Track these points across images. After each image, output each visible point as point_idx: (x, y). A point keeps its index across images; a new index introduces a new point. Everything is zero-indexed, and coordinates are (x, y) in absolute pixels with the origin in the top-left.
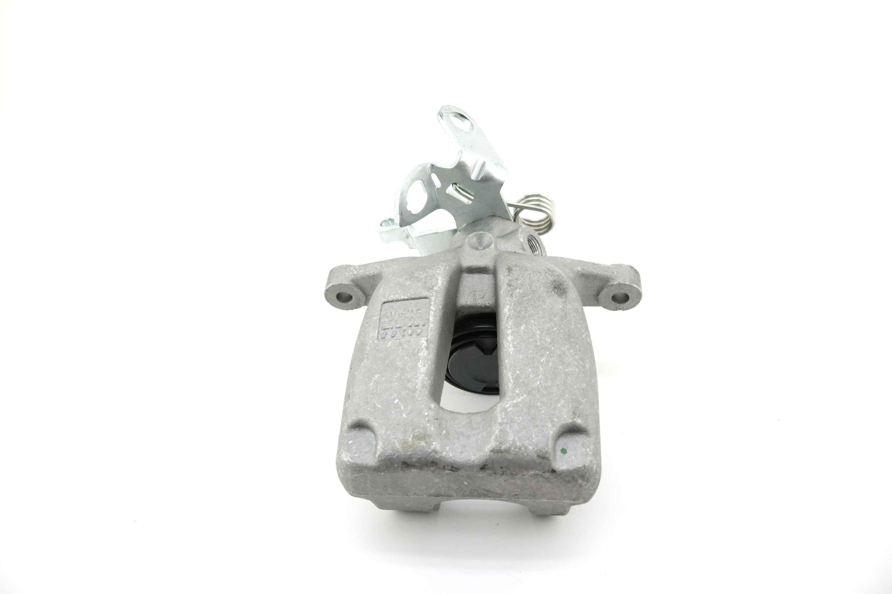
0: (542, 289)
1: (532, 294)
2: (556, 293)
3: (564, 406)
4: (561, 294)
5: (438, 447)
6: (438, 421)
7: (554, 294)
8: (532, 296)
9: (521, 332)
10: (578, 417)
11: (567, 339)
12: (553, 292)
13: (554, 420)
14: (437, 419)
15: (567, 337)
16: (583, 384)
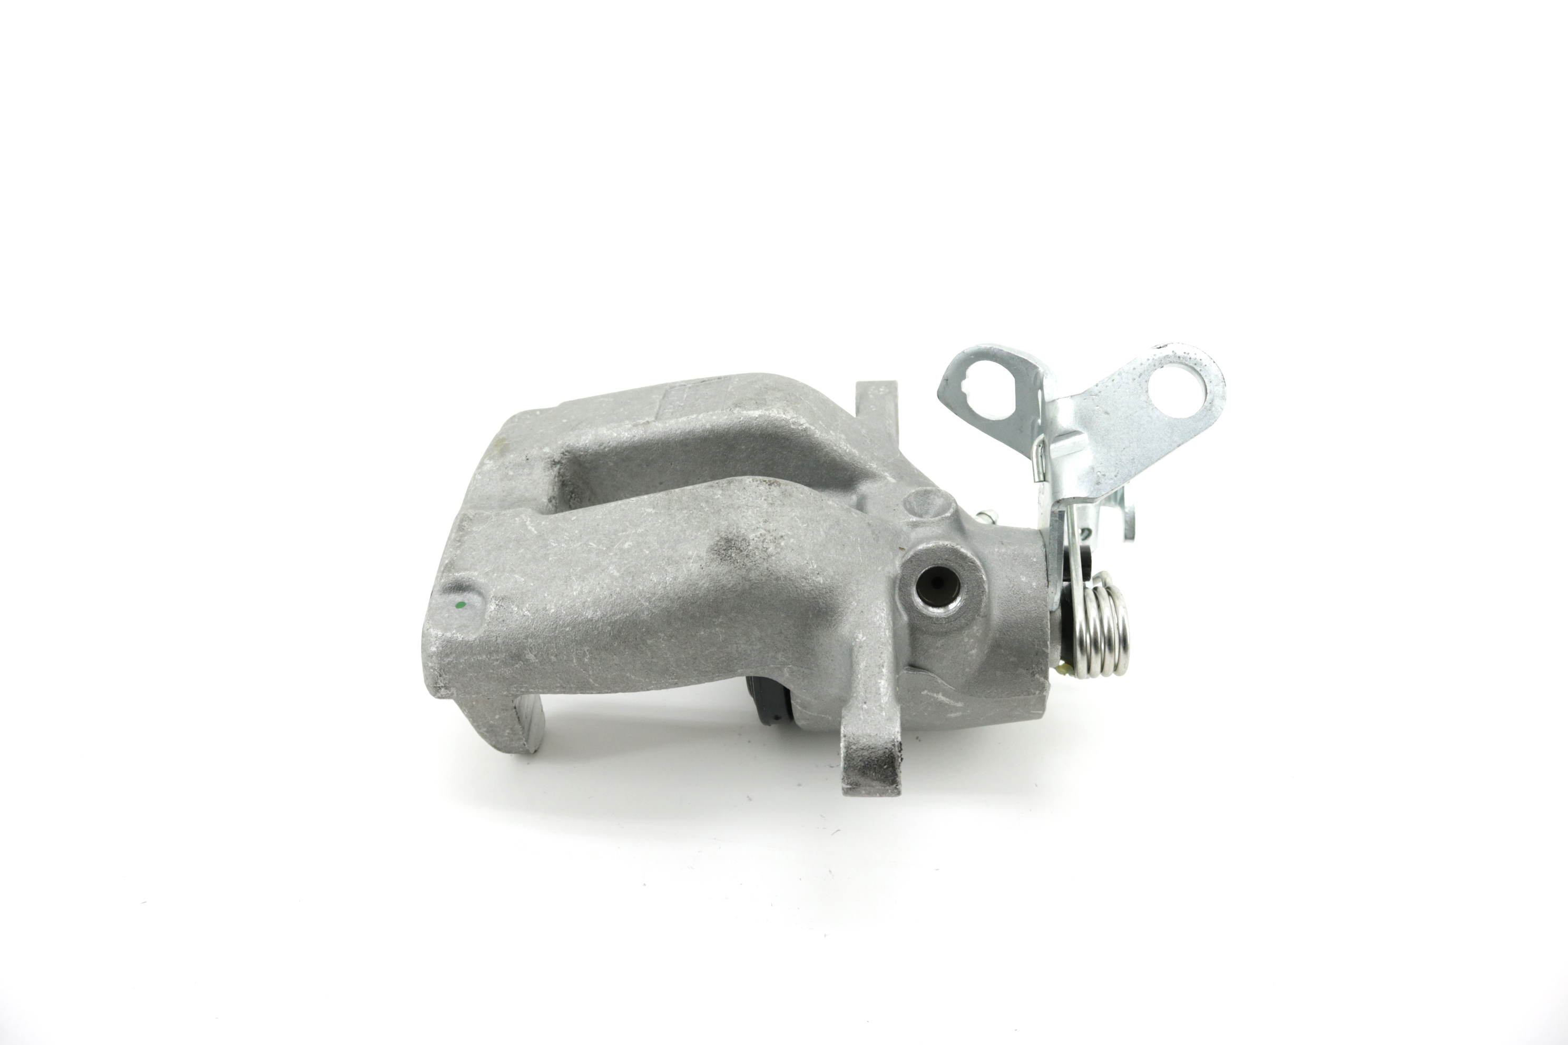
0: (723, 523)
1: (713, 511)
2: (716, 543)
3: (516, 582)
4: (716, 550)
5: (486, 468)
6: (525, 462)
7: (714, 541)
8: (709, 512)
9: (642, 510)
10: (497, 605)
11: (629, 571)
12: (718, 538)
13: (494, 573)
14: (527, 459)
15: (633, 569)
16: (553, 607)
